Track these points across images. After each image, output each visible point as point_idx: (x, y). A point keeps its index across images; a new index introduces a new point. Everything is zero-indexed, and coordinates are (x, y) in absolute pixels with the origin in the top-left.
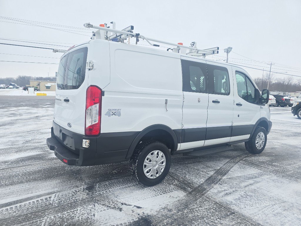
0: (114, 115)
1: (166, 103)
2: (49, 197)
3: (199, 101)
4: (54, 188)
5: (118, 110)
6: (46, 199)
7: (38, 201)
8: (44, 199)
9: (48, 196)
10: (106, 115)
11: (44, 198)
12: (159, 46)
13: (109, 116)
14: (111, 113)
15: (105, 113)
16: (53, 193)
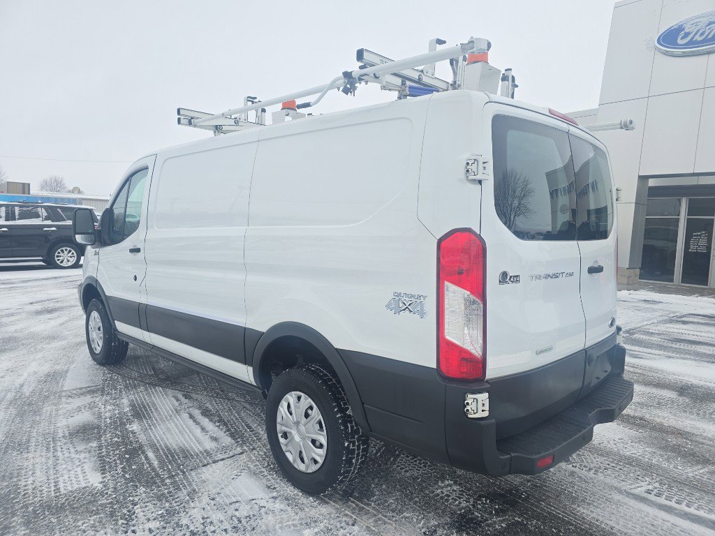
2: (650, 494)
4: (618, 503)
6: (658, 495)
7: (678, 502)
8: (664, 496)
9: (652, 497)
11: (662, 500)
16: (633, 495)
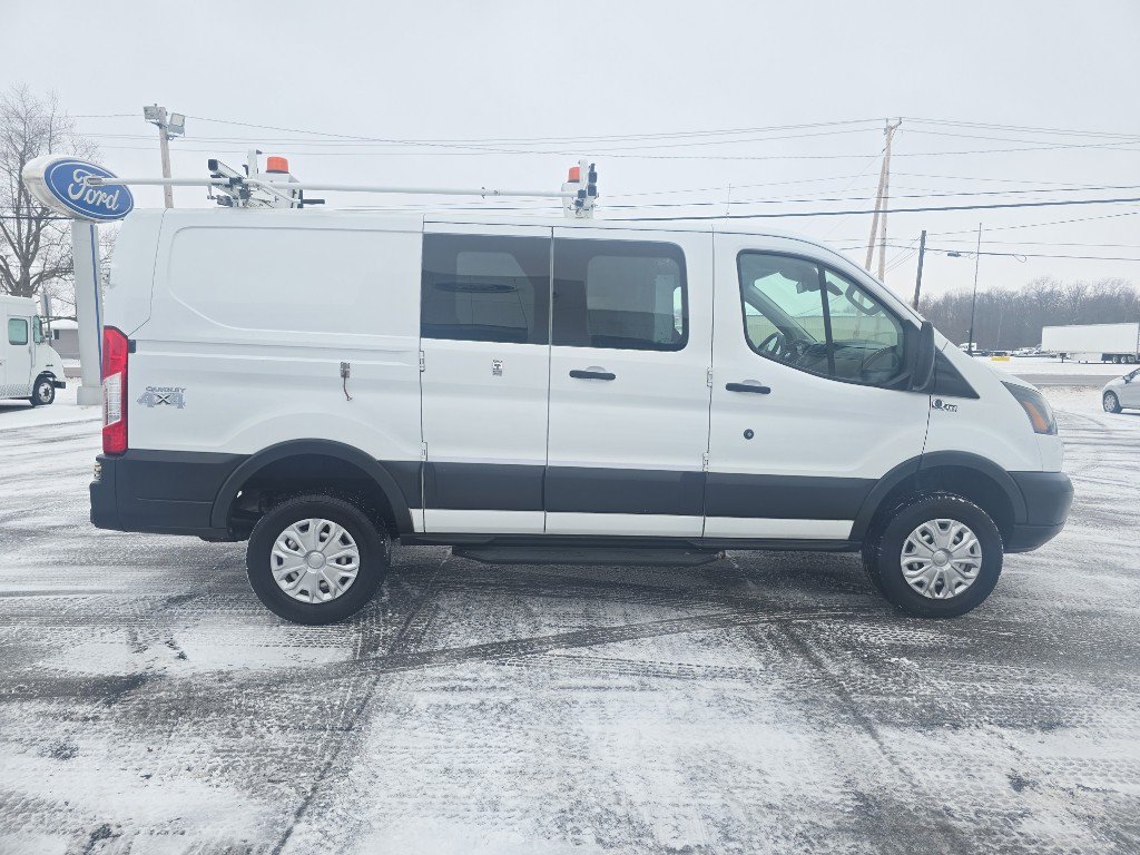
0: (164, 403)
1: (345, 375)
3: (497, 372)
5: (177, 390)
10: (140, 401)
12: (322, 202)
13: (151, 405)
14: (156, 398)
15: (139, 396)
